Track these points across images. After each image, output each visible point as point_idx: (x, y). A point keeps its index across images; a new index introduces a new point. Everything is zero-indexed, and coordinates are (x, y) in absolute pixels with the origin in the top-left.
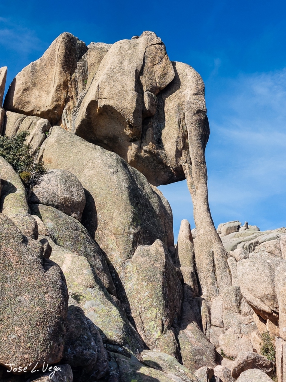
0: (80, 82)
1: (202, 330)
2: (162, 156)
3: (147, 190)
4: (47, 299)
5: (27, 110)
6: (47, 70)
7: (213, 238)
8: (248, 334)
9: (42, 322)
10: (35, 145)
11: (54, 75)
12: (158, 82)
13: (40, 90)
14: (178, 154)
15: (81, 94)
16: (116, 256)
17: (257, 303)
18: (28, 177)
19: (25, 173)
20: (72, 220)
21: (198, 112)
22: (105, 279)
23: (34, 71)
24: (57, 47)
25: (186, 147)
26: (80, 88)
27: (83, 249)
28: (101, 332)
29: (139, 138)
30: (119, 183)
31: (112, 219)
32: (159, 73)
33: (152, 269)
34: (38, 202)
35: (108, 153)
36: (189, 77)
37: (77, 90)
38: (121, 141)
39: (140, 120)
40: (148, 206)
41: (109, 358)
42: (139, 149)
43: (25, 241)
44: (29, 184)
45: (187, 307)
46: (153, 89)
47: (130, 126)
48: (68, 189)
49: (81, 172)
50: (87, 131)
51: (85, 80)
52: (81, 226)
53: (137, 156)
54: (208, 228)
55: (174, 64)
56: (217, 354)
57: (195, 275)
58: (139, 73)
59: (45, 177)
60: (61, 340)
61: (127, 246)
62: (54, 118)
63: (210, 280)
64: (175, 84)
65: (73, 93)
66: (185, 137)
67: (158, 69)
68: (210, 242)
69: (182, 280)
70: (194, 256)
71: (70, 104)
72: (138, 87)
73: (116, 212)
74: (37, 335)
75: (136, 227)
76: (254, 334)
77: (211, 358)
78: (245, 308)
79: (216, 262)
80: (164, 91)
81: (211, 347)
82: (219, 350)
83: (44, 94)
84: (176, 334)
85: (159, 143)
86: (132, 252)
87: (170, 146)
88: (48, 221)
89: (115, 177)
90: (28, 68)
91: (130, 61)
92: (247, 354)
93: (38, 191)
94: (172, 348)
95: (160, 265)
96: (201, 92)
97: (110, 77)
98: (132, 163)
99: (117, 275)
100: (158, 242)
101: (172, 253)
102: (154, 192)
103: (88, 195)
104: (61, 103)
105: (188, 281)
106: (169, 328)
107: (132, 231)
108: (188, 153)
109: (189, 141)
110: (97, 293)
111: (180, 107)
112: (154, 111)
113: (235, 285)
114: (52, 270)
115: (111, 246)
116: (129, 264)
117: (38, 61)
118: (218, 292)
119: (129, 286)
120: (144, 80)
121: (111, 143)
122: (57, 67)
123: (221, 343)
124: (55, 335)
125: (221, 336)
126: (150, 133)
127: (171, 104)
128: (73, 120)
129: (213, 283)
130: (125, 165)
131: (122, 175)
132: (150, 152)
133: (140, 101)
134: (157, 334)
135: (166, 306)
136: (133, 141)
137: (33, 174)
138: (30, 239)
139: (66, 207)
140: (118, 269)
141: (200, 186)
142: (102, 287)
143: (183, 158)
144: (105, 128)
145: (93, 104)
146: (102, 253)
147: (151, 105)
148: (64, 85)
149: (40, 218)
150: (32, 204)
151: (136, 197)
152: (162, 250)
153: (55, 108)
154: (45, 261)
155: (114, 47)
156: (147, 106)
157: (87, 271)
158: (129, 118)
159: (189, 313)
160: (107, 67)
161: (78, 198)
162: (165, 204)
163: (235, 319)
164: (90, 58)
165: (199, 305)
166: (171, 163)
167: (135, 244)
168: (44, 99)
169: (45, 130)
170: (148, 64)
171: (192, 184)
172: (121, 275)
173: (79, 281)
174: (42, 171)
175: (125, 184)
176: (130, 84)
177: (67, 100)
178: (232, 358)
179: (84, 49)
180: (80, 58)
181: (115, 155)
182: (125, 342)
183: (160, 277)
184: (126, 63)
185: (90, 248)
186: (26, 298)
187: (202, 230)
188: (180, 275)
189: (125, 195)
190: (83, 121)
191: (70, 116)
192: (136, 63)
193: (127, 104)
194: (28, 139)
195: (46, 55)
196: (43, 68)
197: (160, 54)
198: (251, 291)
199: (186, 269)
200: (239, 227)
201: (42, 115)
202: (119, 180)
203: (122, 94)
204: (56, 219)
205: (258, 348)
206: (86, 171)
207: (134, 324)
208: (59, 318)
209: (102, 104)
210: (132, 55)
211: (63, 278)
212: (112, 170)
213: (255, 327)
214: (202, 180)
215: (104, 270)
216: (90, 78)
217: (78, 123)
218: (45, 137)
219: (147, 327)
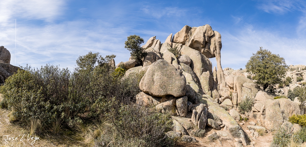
0: (190, 35)
1: (217, 91)
2: (210, 51)
3: (206, 59)
4: (182, 82)
5: (177, 42)
6: (182, 33)
7: (221, 71)
8: (227, 92)
9: (181, 87)
10: (179, 50)
11: (184, 34)
12: (209, 35)
13: (180, 37)
14: (214, 51)
15: (190, 38)
16: (198, 74)
17: (230, 85)
18: (178, 56)
19: (177, 56)
20: (188, 66)
21: (219, 42)
22: (195, 79)
23: (179, 34)
24: (184, 28)
25: (216, 50)
26: (190, 36)
27: (190, 73)
28: (194, 90)
29: (204, 47)
30: (199, 58)
31: (197, 66)
32: (209, 33)
33: (206, 77)
34: (180, 62)
35: (196, 51)
36: (217, 34)
37: (189, 37)
38: (200, 48)
39: (205, 43)
40: (206, 63)
41: (196, 96)
42: (204, 50)
43: (177, 70)
44: (178, 58)
45: (214, 86)
46: (208, 36)
47: (202, 45)
48: (187, 59)
49: (190, 55)
50: (191, 46)
51: (191, 35)
52: (190, 67)
53: (204, 52)
54: (221, 68)
55: (214, 31)
56: (220, 96)
57: (217, 79)
58: (204, 33)
59: (181, 56)
60: (185, 91)
61: (201, 72)
62: (183, 43)
63: (220, 80)
64: (214, 35)
65: (188, 38)
66: (216, 47)
67: (209, 32)
68: (221, 72)
69: (214, 80)
70: (217, 75)
71: (187, 40)
72: (204, 36)
73: (198, 64)
74: (180, 90)
75: (203, 68)
76: (229, 92)
77: (219, 97)
78: (227, 86)
79: (222, 76)
80: (210, 37)
81: (219, 94)
82: (221, 95)
83: (181, 38)
84: (211, 92)
85: (209, 48)
86: (202, 73)
87: (212, 49)
88: (182, 66)
89: (198, 56)
90: (177, 33)
91: (202, 31)
92: (226, 96)
93: (180, 59)
94: (210, 95)
95: (208, 76)
96: (220, 37)
97: (197, 34)
98: (202, 53)
99: (198, 78)
100: (208, 71)
101: (211, 74)
102: (208, 60)
103: (191, 60)
104: (185, 40)
105: (215, 80)
106: (210, 90)
107: (202, 69)
108: (216, 51)
109: (217, 48)
110: (193, 81)
111: (215, 41)
112: (208, 41)
113: (225, 81)
114: (182, 76)
115: (197, 72)
116: (201, 76)
117: (180, 32)
118: (221, 83)
119: (201, 81)
120: (206, 34)
121: (197, 49)
122: (184, 32)
123: (221, 94)
124: (184, 90)
125: (222, 92)
126: (207, 46)
127: (212, 40)
128: (188, 44)
129: (221, 81)
130: (200, 54)
131: (200, 56)
132: (207, 51)
133: (205, 39)
134: (207, 91)
135: (209, 85)
136: (203, 48)
137: (179, 56)
138: (178, 69)
139: (186, 63)
140: (199, 77)
141: (219, 58)
142: (194, 81)
143: (215, 52)
144: (196, 45)
145: (193, 40)
146: (195, 74)
147: (207, 40)
148: (186, 36)
149: (181, 65)
150: (179, 62)
151: (203, 61)
152: (209, 73)
153: (184, 41)
154: (181, 74)
155: (198, 28)
156: (206, 40)
157: (191, 77)
158: (202, 43)
159: (215, 87)
160: (196, 32)
161: (189, 61)
162: (210, 63)
163: (225, 89)
164: (192, 30)
165: (217, 85)
166: (212, 53)
167: (203, 72)
168: (181, 39)
169: (181, 46)
170: (207, 31)
171: (217, 58)
172: (199, 79)
173: (189, 79)
174: (181, 55)
175: (200, 58)
176: (202, 35)
177: (187, 39)
178: (223, 97)
179: (191, 28)
180: (190, 30)
181: (198, 51)
182: (199, 93)
183: (208, 79)
184: (201, 31)
185: (192, 72)
186: (177, 82)
187: (219, 69)
188: (213, 79)
189: (200, 60)
190: (190, 44)
191: (187, 43)
192: (204, 31)
193: (201, 40)
194: (177, 48)
195: (181, 30)
196: (181, 33)
197: (210, 29)
198: (229, 82)
199: (215, 78)
200: (229, 69)
201: (181, 43)
202: (199, 57)
203: (200, 38)
204: (184, 66)
205: (229, 95)
206: (191, 55)
207: (202, 89)
208: (184, 86)
209: (195, 40)
210: (203, 29)
211: (185, 78)
212: (197, 55)
213: (229, 90)
214: (220, 57)
215: (195, 77)
216: (192, 34)
217: (189, 44)
218: (182, 48)
219: (205, 90)
